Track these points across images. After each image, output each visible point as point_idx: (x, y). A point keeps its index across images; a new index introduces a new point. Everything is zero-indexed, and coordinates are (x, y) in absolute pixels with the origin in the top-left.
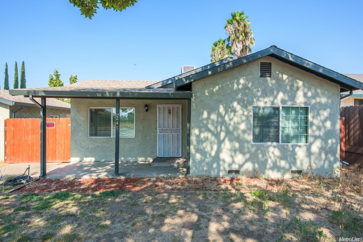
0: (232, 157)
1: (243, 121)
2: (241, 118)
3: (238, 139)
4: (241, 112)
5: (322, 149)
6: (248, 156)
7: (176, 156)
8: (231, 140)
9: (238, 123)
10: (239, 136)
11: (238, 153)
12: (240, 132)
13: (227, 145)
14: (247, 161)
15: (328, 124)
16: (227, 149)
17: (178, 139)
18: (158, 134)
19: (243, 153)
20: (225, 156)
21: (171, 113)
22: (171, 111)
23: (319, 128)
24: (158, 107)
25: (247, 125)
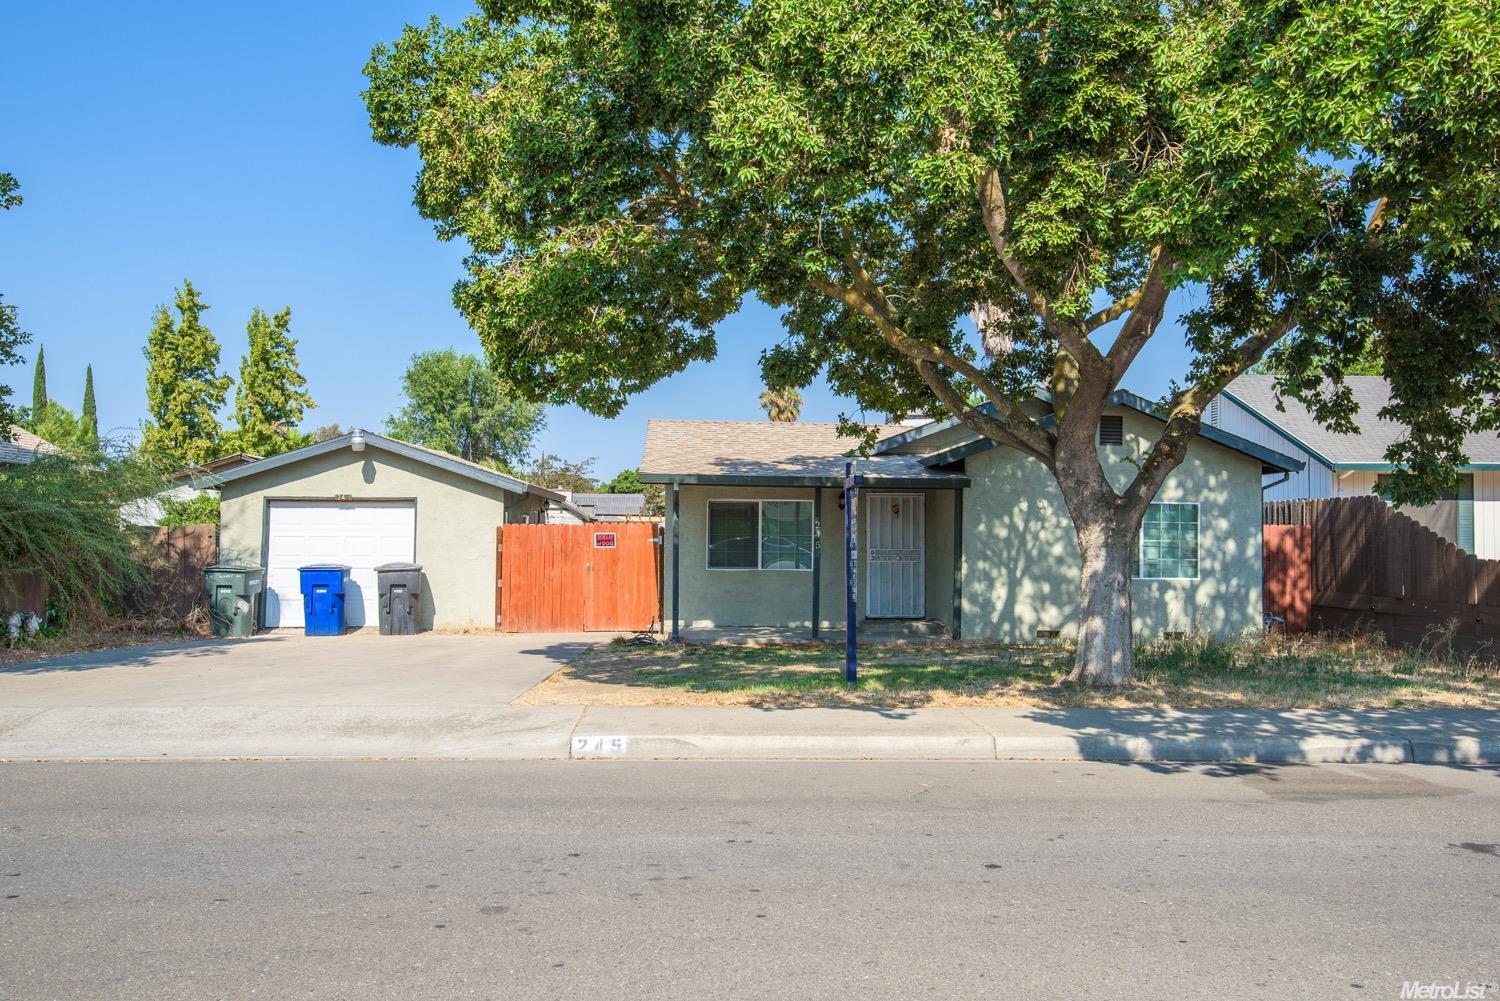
0: (1036, 610)
1: (1057, 540)
2: (1053, 533)
3: (1047, 576)
4: (1054, 520)
5: (1215, 598)
6: (1067, 610)
7: (912, 616)
8: (1035, 579)
9: (1050, 544)
10: (1049, 570)
11: (1048, 604)
12: (1051, 560)
13: (1027, 587)
14: (1067, 619)
15: (1231, 546)
16: (1028, 596)
17: (916, 574)
18: (868, 562)
19: (1060, 605)
20: (1024, 610)
21: (901, 513)
22: (901, 508)
23: (1211, 555)
24: (868, 498)
25: (1065, 548)
